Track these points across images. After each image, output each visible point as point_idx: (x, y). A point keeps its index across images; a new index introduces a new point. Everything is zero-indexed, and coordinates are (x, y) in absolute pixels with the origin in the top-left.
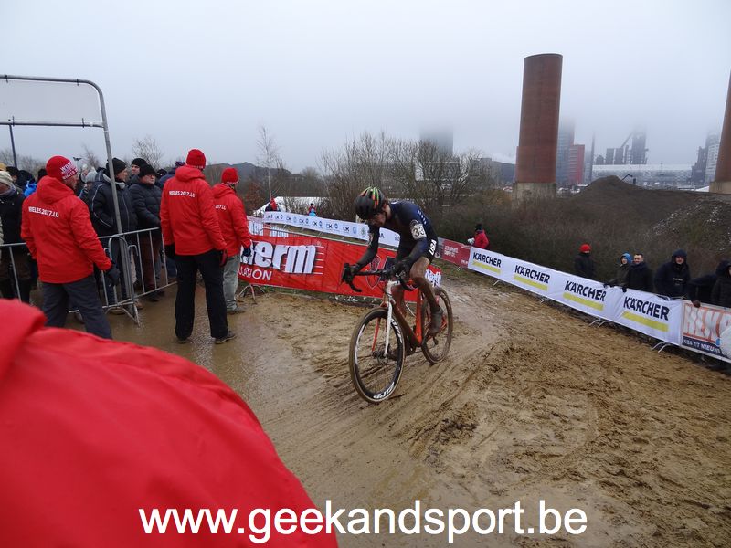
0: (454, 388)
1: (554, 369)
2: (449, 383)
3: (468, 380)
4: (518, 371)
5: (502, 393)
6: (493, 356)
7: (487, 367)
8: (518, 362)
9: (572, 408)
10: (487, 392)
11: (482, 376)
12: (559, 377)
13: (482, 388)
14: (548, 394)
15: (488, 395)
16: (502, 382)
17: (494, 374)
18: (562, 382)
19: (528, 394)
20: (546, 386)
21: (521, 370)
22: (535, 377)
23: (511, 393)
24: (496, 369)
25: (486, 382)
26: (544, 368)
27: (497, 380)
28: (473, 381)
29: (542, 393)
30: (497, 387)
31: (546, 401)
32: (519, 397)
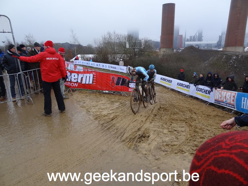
0: (142, 123)
1: (174, 114)
2: (140, 121)
3: (146, 120)
4: (163, 115)
5: (158, 124)
6: (154, 111)
7: (153, 115)
8: (163, 112)
9: (181, 128)
10: (153, 124)
11: (151, 118)
12: (176, 117)
13: (151, 123)
14: (173, 123)
15: (153, 125)
16: (158, 120)
17: (155, 117)
18: (177, 119)
19: (166, 124)
20: (172, 120)
22: (168, 117)
23: (161, 124)
24: (156, 115)
25: (152, 120)
26: (171, 114)
27: (156, 119)
28: (148, 120)
29: (171, 123)
30: (156, 122)
31: (172, 126)
32: (163, 125)
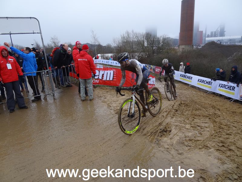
0: (163, 118)
1: (196, 110)
2: (161, 116)
3: (167, 115)
4: (184, 111)
5: (179, 119)
6: (175, 106)
7: (174, 110)
8: (184, 108)
9: (204, 124)
10: (174, 119)
11: (172, 113)
12: (198, 112)
13: (172, 118)
14: (195, 119)
16: (179, 115)
17: (176, 112)
18: (199, 114)
19: (188, 119)
20: (194, 116)
21: (185, 111)
22: (190, 113)
23: (182, 119)
24: (177, 111)
25: (174, 115)
26: (193, 110)
27: (177, 115)
28: (169, 115)
29: (193, 118)
30: (177, 117)
31: (195, 121)
32: (185, 120)
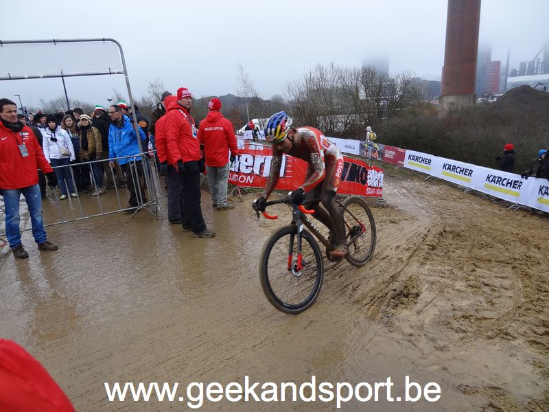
0: (400, 263)
1: (481, 246)
2: (395, 260)
3: (410, 257)
4: (452, 249)
5: (440, 268)
6: (430, 238)
7: (426, 247)
8: (451, 242)
9: (500, 279)
10: (427, 267)
11: (422, 254)
12: (486, 253)
13: (422, 264)
14: (478, 267)
15: (428, 269)
16: (439, 258)
17: (431, 251)
18: (489, 257)
19: (461, 268)
20: (476, 262)
21: (454, 249)
22: (466, 253)
23: (447, 267)
24: (433, 248)
25: (426, 259)
26: (473, 246)
27: (436, 258)
28: (414, 258)
29: (473, 267)
30: (435, 262)
31: (477, 273)
32: (454, 271)
